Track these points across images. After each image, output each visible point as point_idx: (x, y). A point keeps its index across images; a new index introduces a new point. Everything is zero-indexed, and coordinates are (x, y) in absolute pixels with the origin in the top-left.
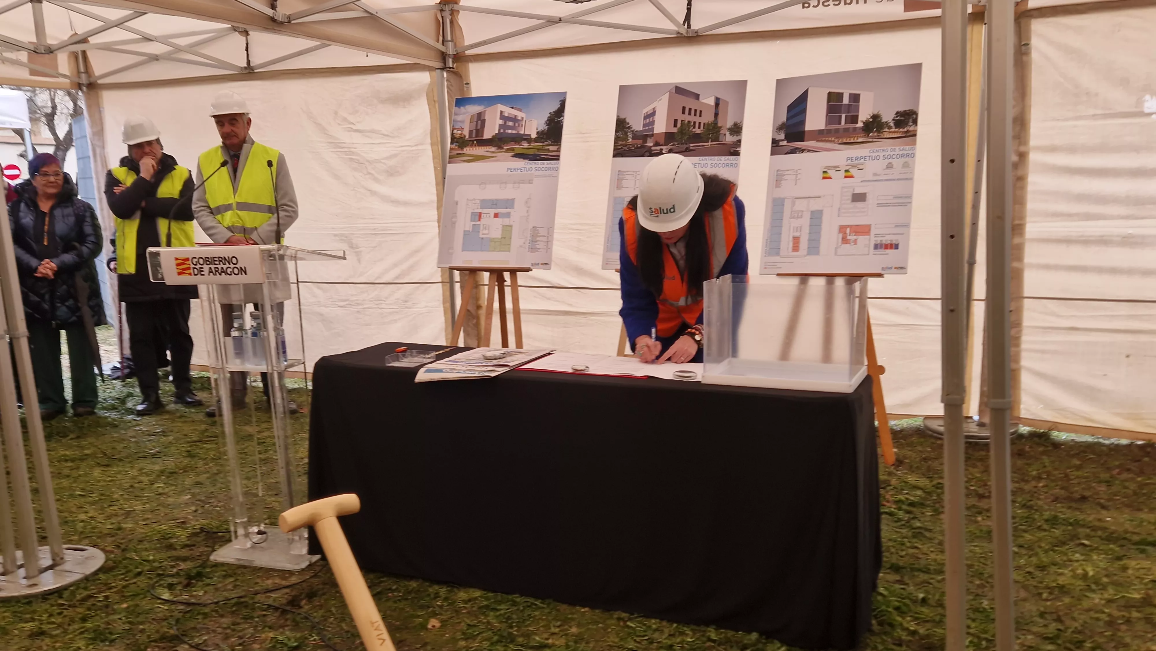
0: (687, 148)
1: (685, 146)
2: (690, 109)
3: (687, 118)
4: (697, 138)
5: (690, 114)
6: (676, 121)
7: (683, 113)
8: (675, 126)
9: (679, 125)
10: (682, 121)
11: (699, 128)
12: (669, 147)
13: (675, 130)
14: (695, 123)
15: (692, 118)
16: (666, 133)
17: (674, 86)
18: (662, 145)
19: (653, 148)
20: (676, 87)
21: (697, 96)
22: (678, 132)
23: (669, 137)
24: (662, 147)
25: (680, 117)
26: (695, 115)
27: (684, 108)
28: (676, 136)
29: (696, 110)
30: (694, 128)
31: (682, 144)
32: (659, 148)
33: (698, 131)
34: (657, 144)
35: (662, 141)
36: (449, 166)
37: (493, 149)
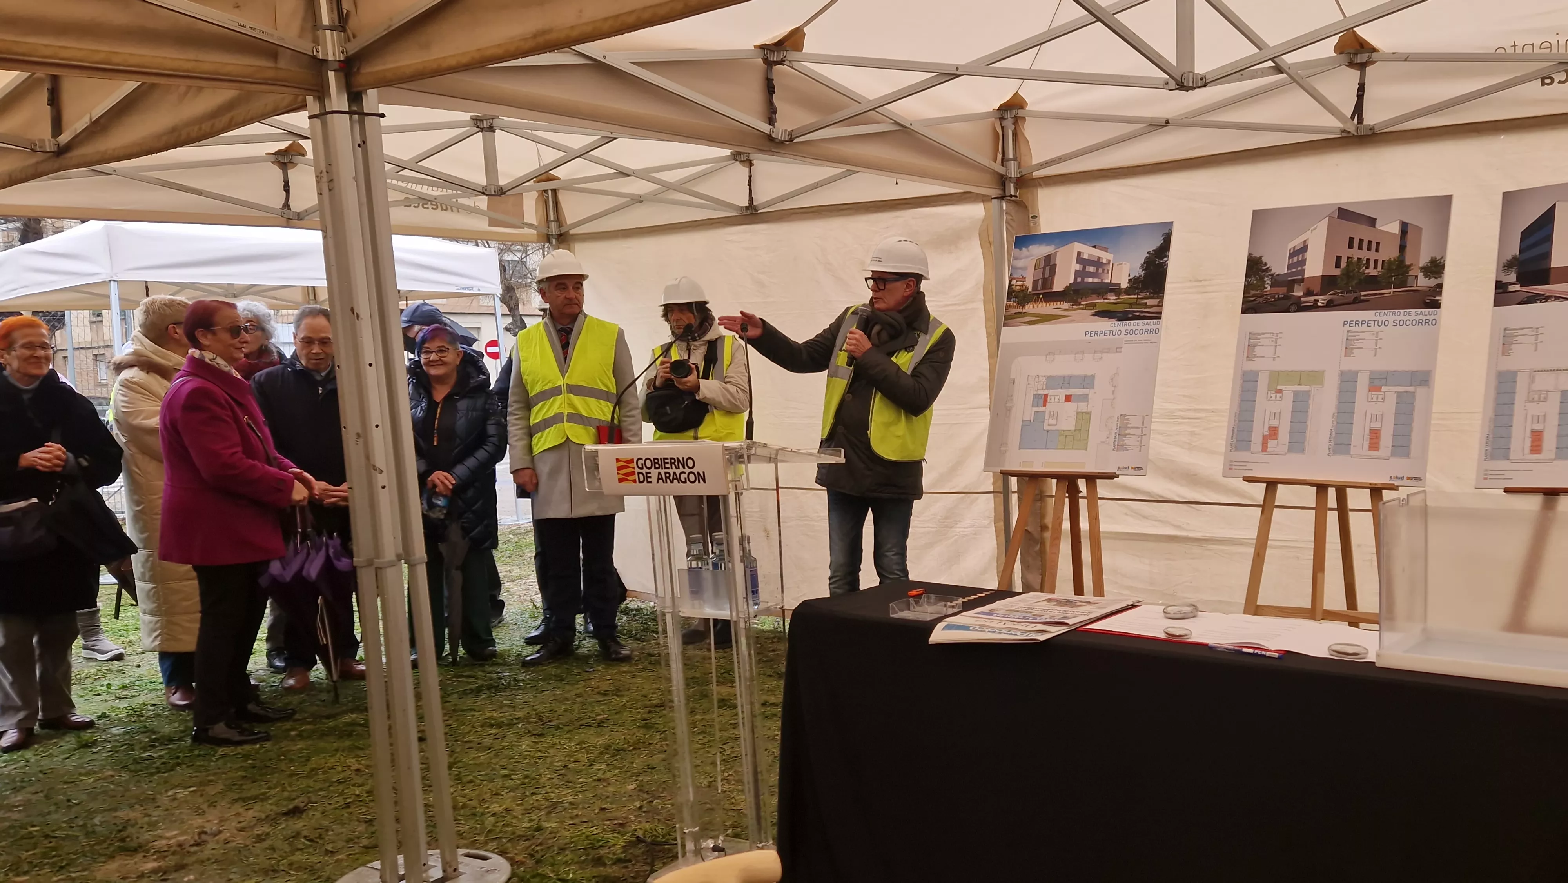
0: (1356, 298)
1: (1353, 295)
2: (1361, 241)
3: (1356, 254)
4: (1372, 282)
5: (1360, 248)
6: (1339, 259)
7: (1351, 246)
8: (1338, 265)
9: (1343, 264)
10: (1348, 258)
11: (1375, 268)
12: (1328, 297)
13: (1337, 272)
14: (1368, 260)
15: (1364, 254)
16: (1323, 276)
17: (1337, 207)
18: (1316, 295)
19: (1302, 299)
20: (1339, 208)
21: (1372, 222)
22: (1342, 274)
23: (1327, 282)
24: (1316, 298)
25: (1345, 253)
26: (1369, 249)
27: (1351, 240)
28: (1339, 280)
29: (1370, 242)
30: (1367, 268)
31: (1348, 292)
32: (1312, 298)
33: (1372, 272)
34: (1309, 293)
35: (1317, 289)
36: (1004, 330)
37: (1066, 305)
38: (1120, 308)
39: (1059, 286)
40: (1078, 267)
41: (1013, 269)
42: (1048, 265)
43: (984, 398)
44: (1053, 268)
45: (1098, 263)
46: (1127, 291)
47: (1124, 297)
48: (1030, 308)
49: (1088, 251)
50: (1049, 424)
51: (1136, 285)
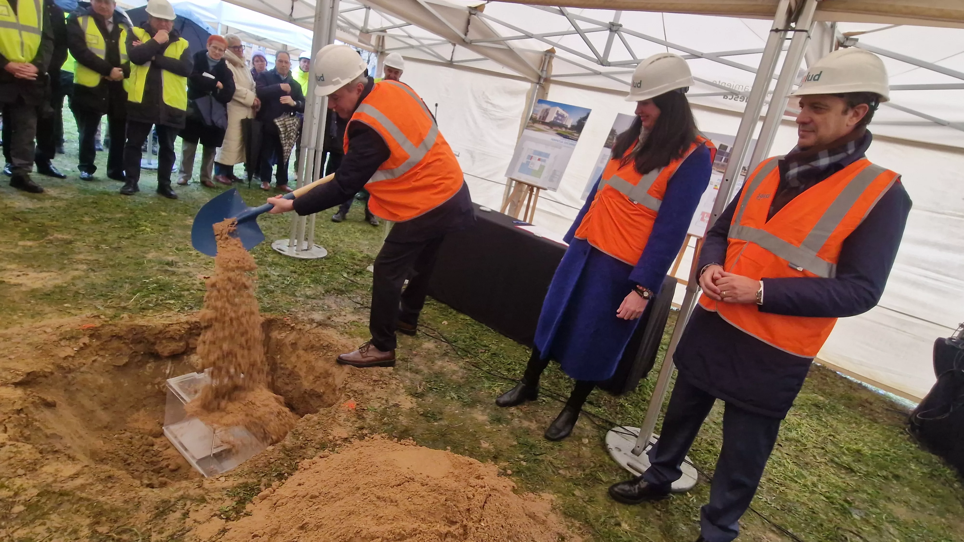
36: (525, 130)
37: (548, 128)
38: (565, 134)
39: (548, 120)
40: (556, 116)
41: (534, 110)
42: (546, 112)
43: (512, 152)
44: (548, 114)
45: (563, 116)
46: (570, 129)
47: (568, 130)
48: (536, 125)
49: (561, 111)
50: (530, 166)
51: (573, 128)
